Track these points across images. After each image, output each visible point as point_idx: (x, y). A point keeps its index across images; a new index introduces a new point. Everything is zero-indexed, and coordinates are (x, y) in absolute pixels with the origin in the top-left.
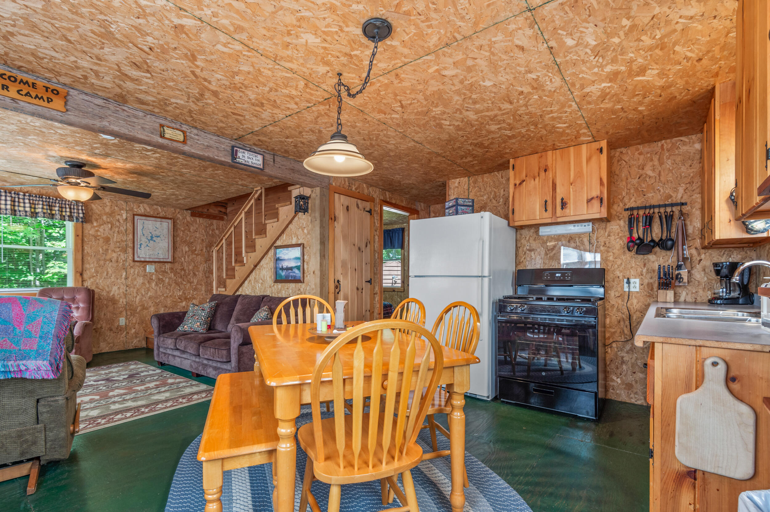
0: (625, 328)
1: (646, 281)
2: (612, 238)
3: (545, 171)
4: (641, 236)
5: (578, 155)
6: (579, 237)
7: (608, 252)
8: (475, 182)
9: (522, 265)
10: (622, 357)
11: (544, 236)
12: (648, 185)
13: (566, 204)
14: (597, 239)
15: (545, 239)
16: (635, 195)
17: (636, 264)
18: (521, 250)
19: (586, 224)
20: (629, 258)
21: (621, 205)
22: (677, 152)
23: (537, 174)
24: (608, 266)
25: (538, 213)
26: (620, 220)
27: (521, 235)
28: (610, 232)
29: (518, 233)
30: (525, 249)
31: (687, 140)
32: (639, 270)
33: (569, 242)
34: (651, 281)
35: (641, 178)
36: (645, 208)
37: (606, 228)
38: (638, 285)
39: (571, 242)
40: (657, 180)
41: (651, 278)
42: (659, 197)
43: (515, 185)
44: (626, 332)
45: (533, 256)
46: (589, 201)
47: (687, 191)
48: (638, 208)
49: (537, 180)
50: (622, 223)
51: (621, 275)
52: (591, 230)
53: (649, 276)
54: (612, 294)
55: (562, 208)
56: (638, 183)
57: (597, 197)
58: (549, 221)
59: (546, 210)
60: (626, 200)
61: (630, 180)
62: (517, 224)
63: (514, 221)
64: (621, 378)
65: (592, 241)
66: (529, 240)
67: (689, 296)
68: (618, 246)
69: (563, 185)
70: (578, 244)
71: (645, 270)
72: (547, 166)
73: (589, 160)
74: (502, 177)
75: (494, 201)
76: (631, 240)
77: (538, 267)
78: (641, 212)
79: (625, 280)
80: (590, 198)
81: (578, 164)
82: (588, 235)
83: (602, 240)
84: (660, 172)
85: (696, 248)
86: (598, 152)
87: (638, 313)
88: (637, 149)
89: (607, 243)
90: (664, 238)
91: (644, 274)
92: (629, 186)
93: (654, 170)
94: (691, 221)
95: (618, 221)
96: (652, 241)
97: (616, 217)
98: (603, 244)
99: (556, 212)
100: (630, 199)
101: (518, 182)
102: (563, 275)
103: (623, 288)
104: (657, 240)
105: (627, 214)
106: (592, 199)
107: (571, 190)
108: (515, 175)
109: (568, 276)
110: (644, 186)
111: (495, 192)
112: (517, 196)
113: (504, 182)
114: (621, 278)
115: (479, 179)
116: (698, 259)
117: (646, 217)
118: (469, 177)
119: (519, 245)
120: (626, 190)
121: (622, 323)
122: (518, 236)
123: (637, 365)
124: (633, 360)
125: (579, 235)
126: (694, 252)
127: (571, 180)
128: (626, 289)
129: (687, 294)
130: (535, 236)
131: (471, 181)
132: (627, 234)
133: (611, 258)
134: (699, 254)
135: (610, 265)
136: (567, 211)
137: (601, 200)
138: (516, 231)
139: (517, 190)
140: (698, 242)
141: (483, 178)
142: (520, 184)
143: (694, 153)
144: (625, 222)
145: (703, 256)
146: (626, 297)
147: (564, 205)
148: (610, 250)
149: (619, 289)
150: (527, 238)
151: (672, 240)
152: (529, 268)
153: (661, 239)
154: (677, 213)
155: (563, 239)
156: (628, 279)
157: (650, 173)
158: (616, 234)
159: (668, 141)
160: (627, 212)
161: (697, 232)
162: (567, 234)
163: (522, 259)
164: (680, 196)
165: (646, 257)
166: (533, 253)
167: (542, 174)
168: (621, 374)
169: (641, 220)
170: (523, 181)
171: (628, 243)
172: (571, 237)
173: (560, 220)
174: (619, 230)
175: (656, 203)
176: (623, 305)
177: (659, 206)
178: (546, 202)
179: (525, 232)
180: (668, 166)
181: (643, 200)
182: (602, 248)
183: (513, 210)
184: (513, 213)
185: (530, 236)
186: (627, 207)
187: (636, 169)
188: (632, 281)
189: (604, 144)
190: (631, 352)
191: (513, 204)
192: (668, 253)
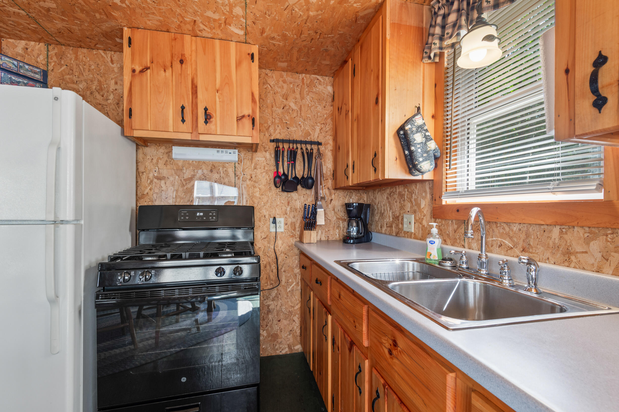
0: (271, 273)
1: (290, 221)
2: (259, 171)
3: (182, 62)
4: (286, 172)
5: (225, 53)
6: (224, 167)
7: (254, 187)
8: (60, 56)
9: (147, 199)
10: (268, 306)
11: (179, 160)
12: (291, 118)
13: (211, 117)
14: (243, 170)
15: (180, 164)
16: (280, 126)
17: (281, 203)
18: (144, 177)
19: (231, 151)
20: (274, 195)
21: (267, 135)
22: (314, 90)
23: (168, 64)
24: (254, 203)
25: (171, 122)
26: (266, 151)
27: (145, 155)
28: (256, 164)
29: (140, 151)
30: (151, 175)
31: (322, 81)
32: (284, 208)
33: (211, 171)
34: (294, 220)
35: (285, 109)
36: (289, 141)
37: (252, 159)
38: (282, 225)
39: (214, 171)
40: (299, 115)
41: (294, 217)
42: (301, 133)
43: (134, 71)
44: (272, 277)
45: (164, 188)
46: (240, 119)
47: (322, 131)
48: (283, 141)
49: (169, 72)
50: (267, 155)
51: (267, 214)
52: (237, 159)
53: (292, 215)
54: (259, 234)
55: (206, 122)
56: (283, 113)
57: (249, 116)
58: (188, 137)
59: (183, 121)
60: (271, 130)
61: (274, 108)
62: (137, 134)
63: (132, 129)
64: (267, 330)
65: (238, 173)
66: (157, 163)
67: (323, 235)
68: (264, 181)
69: (207, 90)
70: (222, 174)
71: (288, 209)
72: (183, 55)
73: (238, 64)
74: (112, 61)
75: (98, 96)
76: (277, 175)
77: (170, 202)
78: (286, 146)
79: (272, 219)
80: (240, 115)
81: (226, 66)
82: (233, 164)
83: (248, 172)
84: (301, 106)
85: (328, 188)
86: (250, 58)
87: (282, 255)
88: (282, 76)
89: (253, 176)
90: (306, 176)
91: (288, 213)
92: (274, 114)
93: (295, 103)
94: (324, 161)
95: (264, 153)
96: (296, 178)
97: (262, 149)
98: (249, 177)
99: (197, 126)
100: (275, 130)
101: (138, 69)
102: (206, 214)
103: (269, 228)
104: (300, 177)
105: (273, 145)
106: (243, 117)
107: (217, 99)
108: (133, 54)
109: (212, 216)
110: (287, 118)
111: (99, 81)
112: (136, 90)
113: (116, 70)
114: (267, 217)
115: (70, 53)
116: (330, 199)
117: (291, 151)
118: (48, 44)
119: (141, 169)
120: (271, 119)
121: (268, 267)
122: (141, 156)
123: (282, 312)
124: (278, 307)
125: (224, 164)
126: (326, 191)
127: (218, 86)
128: (273, 230)
129: (322, 233)
130: (166, 158)
131: (52, 53)
132: (274, 169)
133: (257, 194)
134: (331, 194)
135: (256, 201)
136: (211, 126)
137: (253, 120)
138: (137, 149)
139: (137, 81)
140: (330, 183)
141: (76, 54)
142: (142, 71)
143: (328, 95)
144: (271, 154)
145: (333, 196)
146: (272, 239)
147: (208, 118)
148: (257, 185)
149: (265, 229)
150: (155, 161)
151: (312, 179)
152: (157, 203)
153: (303, 177)
154: (315, 151)
155: (204, 167)
156: (275, 218)
157: (293, 105)
158: (263, 168)
159: (308, 76)
160: (273, 144)
161: (329, 173)
162: (210, 161)
163: (147, 190)
164: (316, 136)
165: (290, 194)
166: (163, 182)
167: (177, 65)
168: (267, 326)
169: (286, 154)
170: (147, 68)
171: (275, 178)
172: (213, 165)
173: (203, 138)
174: (265, 163)
175: (299, 139)
176: (269, 247)
177: (301, 142)
178: (183, 108)
179: (150, 151)
180: (307, 103)
181: (287, 133)
182: (248, 182)
183: (130, 110)
184: (130, 115)
185: (159, 158)
186: (272, 138)
187: (281, 98)
188: (278, 220)
189: (255, 49)
190: (276, 298)
191: (130, 101)
192: (308, 191)
